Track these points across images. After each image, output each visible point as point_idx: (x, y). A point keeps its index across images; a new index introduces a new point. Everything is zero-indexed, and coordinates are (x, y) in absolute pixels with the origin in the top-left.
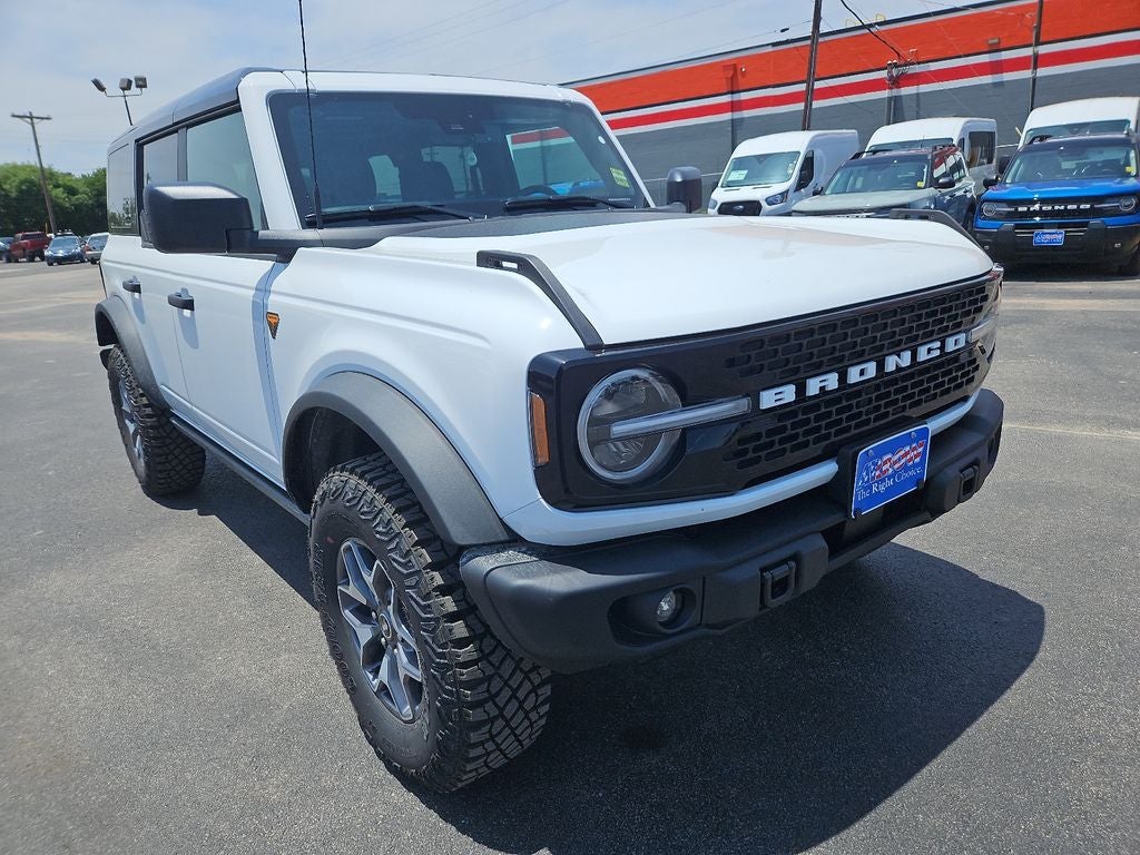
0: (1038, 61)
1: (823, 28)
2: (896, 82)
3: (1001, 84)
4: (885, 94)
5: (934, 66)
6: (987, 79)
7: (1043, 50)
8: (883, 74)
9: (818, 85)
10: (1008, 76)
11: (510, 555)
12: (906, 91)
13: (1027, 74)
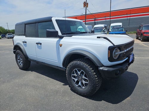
0: (110, 18)
1: (87, 14)
2: (95, 20)
3: (106, 21)
4: (94, 21)
5: (99, 19)
6: (105, 20)
7: (111, 17)
8: (93, 19)
9: (86, 20)
10: (107, 20)
11: (103, 67)
12: (96, 21)
13: (109, 20)
